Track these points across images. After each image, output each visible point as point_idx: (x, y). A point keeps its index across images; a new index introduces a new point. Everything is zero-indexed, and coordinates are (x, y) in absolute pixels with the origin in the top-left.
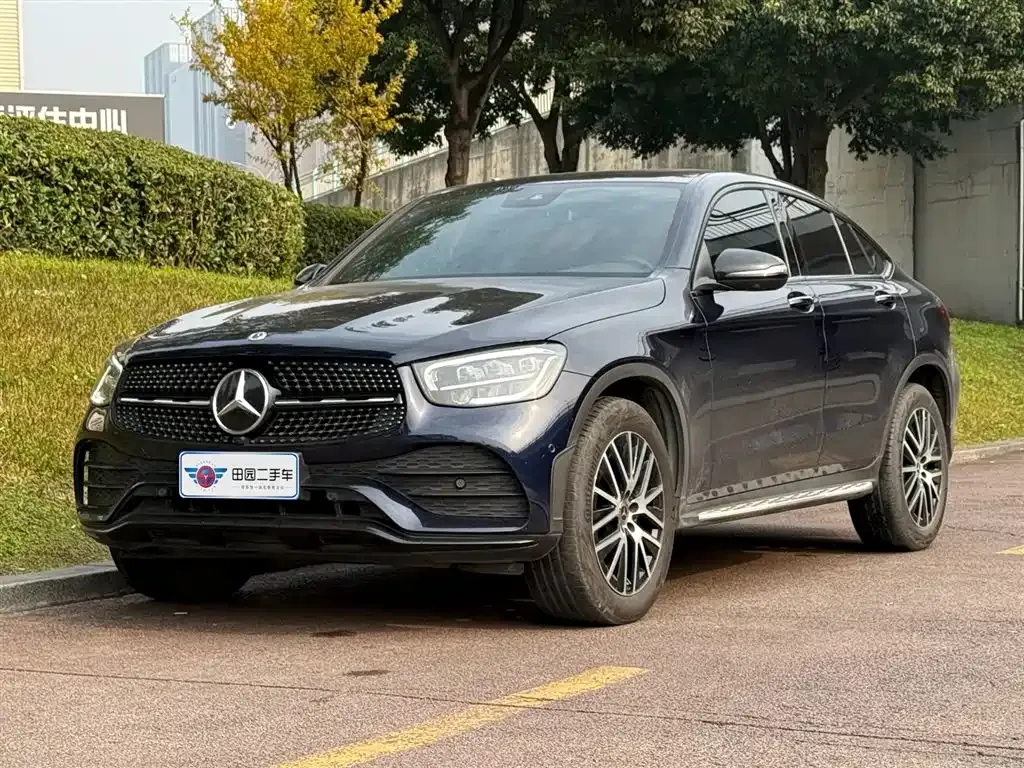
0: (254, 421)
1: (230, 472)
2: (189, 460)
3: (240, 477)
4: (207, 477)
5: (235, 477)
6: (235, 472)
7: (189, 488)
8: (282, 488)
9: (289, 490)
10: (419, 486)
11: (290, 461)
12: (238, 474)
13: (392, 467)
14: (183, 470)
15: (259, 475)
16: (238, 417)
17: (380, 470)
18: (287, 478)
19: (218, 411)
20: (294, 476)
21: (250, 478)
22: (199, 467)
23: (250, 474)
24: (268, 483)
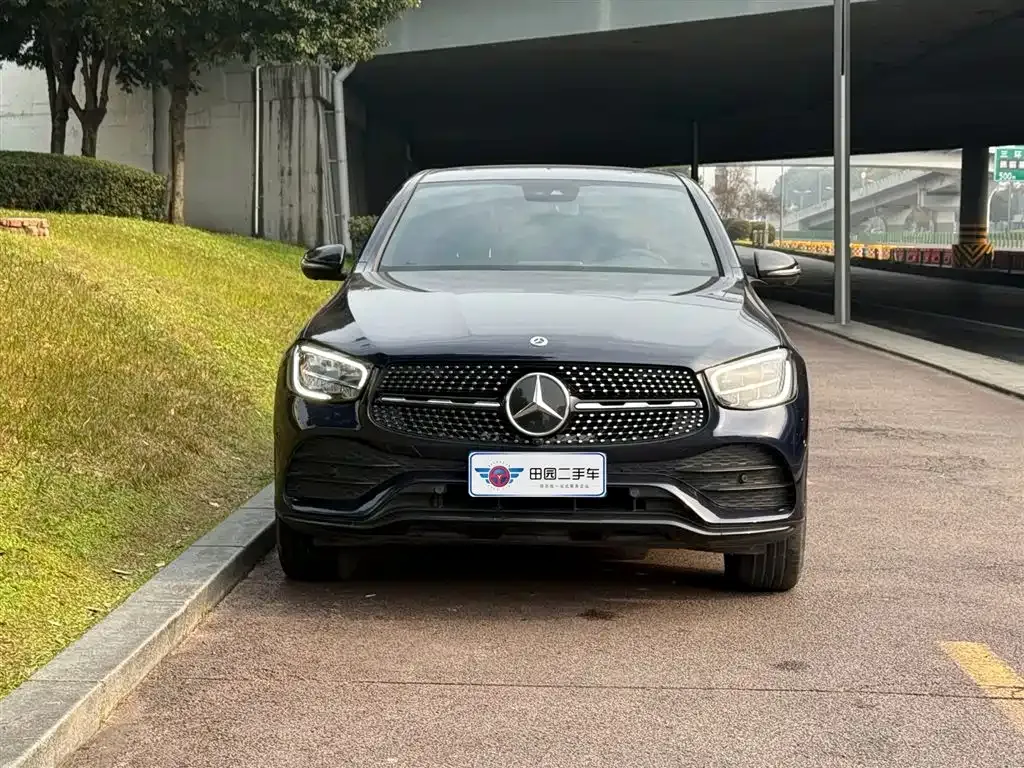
0: (557, 424)
1: (526, 472)
2: (479, 461)
3: (538, 476)
4: (501, 477)
5: (533, 476)
6: (533, 471)
7: (479, 487)
8: (587, 487)
9: (596, 488)
10: (709, 482)
11: (597, 461)
12: (536, 474)
13: (688, 465)
14: (474, 471)
15: (560, 474)
16: (536, 419)
17: (677, 469)
18: (593, 477)
19: (513, 413)
20: (601, 475)
21: (550, 477)
22: (491, 468)
23: (550, 473)
24: (571, 482)
